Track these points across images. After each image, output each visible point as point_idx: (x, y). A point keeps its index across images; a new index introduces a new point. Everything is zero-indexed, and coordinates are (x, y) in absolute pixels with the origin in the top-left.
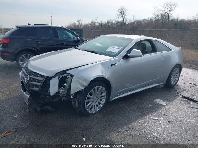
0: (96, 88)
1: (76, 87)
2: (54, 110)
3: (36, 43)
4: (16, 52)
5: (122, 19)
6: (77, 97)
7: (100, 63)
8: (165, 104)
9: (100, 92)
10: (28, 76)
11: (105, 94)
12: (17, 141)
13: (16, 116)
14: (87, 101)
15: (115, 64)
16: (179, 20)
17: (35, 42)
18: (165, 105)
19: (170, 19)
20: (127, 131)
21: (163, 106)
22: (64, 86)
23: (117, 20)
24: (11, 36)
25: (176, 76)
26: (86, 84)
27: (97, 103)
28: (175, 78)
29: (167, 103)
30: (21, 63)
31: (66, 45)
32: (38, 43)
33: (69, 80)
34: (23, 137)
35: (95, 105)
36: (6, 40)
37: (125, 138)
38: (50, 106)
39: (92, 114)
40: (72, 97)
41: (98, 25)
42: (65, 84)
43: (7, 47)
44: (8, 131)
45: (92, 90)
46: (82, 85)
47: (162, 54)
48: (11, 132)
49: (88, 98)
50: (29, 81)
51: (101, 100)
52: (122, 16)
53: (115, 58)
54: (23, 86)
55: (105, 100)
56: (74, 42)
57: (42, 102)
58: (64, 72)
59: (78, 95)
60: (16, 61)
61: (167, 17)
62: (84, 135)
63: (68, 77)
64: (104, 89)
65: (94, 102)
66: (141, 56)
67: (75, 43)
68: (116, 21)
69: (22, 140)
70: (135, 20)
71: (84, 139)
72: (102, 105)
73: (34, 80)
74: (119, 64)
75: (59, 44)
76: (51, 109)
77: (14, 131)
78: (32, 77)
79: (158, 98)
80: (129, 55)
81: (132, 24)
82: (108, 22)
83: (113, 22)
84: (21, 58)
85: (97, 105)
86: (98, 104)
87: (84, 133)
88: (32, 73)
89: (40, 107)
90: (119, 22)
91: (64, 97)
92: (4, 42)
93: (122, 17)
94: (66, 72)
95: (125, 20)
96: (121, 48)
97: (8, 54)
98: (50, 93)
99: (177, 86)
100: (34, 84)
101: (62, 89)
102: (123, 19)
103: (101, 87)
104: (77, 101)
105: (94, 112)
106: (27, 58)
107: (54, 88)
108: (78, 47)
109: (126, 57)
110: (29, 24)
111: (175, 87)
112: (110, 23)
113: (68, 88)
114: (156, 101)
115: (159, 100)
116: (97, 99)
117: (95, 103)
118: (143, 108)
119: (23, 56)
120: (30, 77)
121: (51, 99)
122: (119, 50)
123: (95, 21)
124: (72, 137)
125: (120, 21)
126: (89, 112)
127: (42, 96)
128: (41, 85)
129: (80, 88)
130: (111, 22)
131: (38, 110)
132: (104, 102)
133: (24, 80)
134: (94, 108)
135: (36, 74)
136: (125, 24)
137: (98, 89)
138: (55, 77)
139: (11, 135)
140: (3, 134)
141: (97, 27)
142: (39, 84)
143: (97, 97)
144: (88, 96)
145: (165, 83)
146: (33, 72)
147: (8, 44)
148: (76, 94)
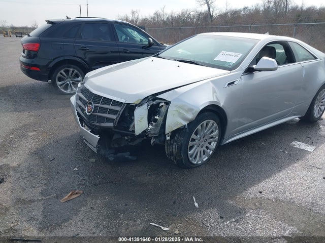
0: (205, 122)
1: (174, 121)
2: (135, 158)
3: (83, 50)
4: (51, 65)
5: (207, 9)
6: (176, 139)
7: (211, 81)
8: (310, 149)
9: (209, 130)
10: (90, 103)
11: (216, 132)
12: (91, 208)
13: (76, 169)
14: (190, 144)
15: (234, 82)
16: (305, 8)
17: (80, 47)
18: (312, 151)
19: (290, 6)
20: (261, 192)
21: (309, 152)
22: (156, 121)
23: (197, 10)
24: (41, 38)
25: (322, 102)
26: (191, 116)
27: (204, 148)
28: (320, 106)
29: (314, 148)
30: (60, 83)
31: (131, 52)
32: (85, 50)
33: (163, 110)
34: (98, 201)
35: (201, 151)
36: (34, 45)
37: (261, 204)
38: (129, 152)
39: (197, 166)
40: (168, 138)
41: (165, 19)
42: (157, 117)
43: (35, 56)
44: (73, 193)
45: (199, 127)
46: (185, 119)
47: (303, 65)
48: (76, 194)
49: (193, 140)
50: (93, 112)
51: (210, 143)
52: (208, 3)
53: (233, 73)
54: (82, 120)
55: (216, 143)
56: (143, 47)
57: (116, 146)
58: (154, 96)
59: (177, 135)
60: (50, 80)
61: (284, 3)
62: (194, 199)
63: (161, 105)
64: (215, 125)
65: (200, 146)
66: (275, 69)
67: (145, 49)
68: (197, 12)
69: (99, 207)
70: (228, 9)
71: (196, 204)
72: (211, 152)
73: (104, 110)
74: (240, 82)
75: (120, 50)
76: (130, 157)
77: (81, 192)
78: (99, 105)
79: (296, 139)
80: (254, 66)
81: (223, 16)
82: (182, 13)
83: (192, 13)
84: (59, 75)
85: (204, 151)
86: (206, 149)
87: (193, 195)
88: (97, 98)
89: (113, 155)
90: (200, 14)
91: (155, 137)
92: (31, 48)
93: (206, 5)
94: (159, 96)
95: (211, 10)
96: (240, 55)
97: (39, 69)
98: (134, 131)
99: (322, 119)
100: (104, 117)
101: (152, 125)
102: (209, 9)
103: (212, 122)
104: (175, 144)
105: (199, 163)
106: (68, 75)
107: (141, 122)
108: (159, 54)
109: (250, 71)
110: (68, 18)
111: (319, 121)
112: (186, 16)
113: (161, 123)
114: (294, 145)
115: (298, 143)
116: (205, 142)
117: (202, 147)
118: (276, 157)
119: (62, 71)
120: (95, 106)
121: (130, 142)
122: (238, 58)
123: (162, 13)
124: (175, 202)
125: (203, 11)
126: (193, 162)
127: (116, 137)
128: (117, 118)
129: (181, 124)
130: (188, 13)
131: (111, 159)
132: (214, 147)
133: (83, 110)
134: (200, 156)
135: (107, 101)
136: (212, 16)
137: (207, 124)
138: (142, 105)
139: (79, 199)
140: (66, 197)
141: (164, 22)
142: (114, 117)
143: (204, 138)
144: (193, 136)
145: (304, 115)
146: (101, 97)
147: (37, 51)
148: (174, 133)
